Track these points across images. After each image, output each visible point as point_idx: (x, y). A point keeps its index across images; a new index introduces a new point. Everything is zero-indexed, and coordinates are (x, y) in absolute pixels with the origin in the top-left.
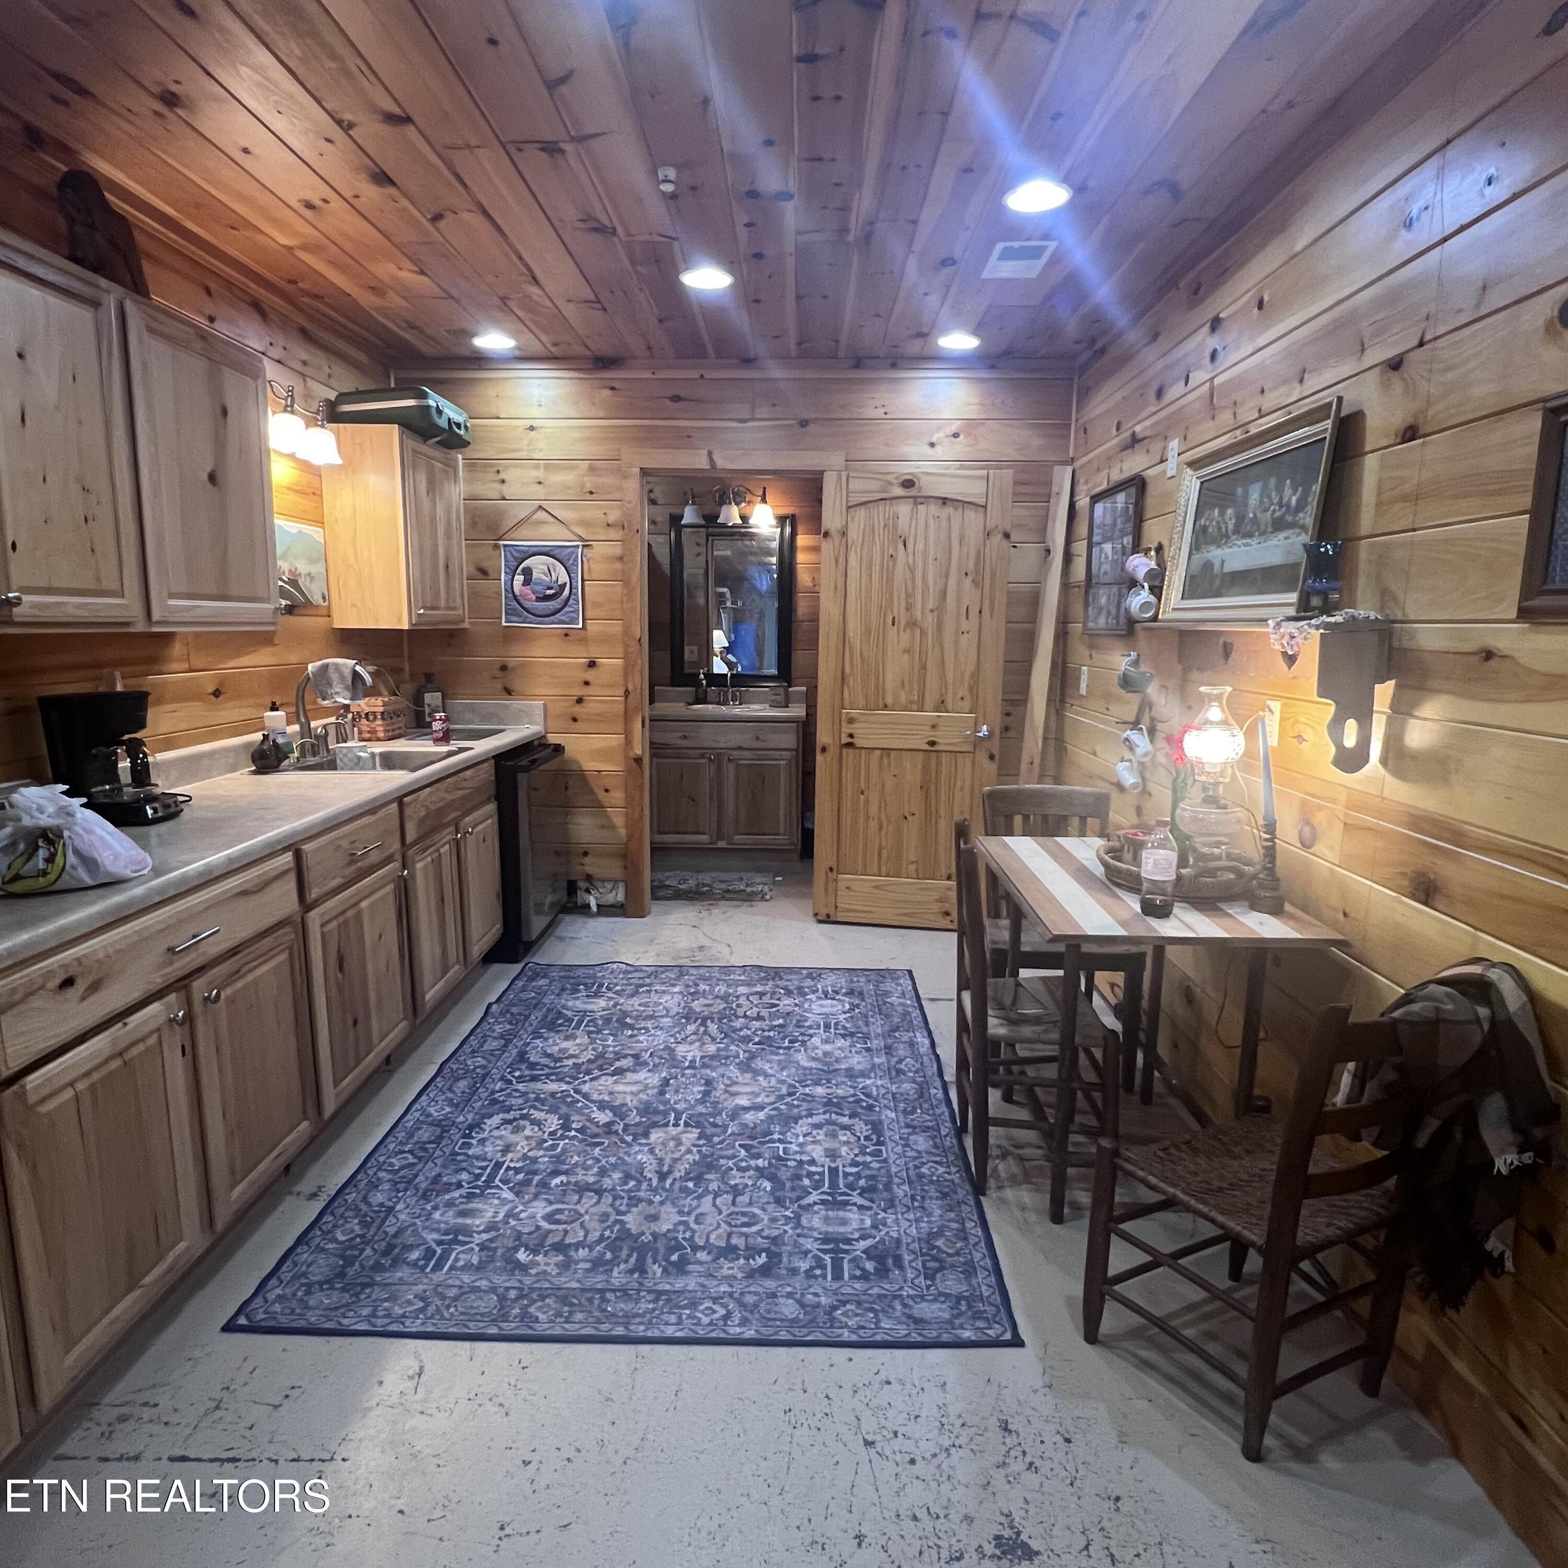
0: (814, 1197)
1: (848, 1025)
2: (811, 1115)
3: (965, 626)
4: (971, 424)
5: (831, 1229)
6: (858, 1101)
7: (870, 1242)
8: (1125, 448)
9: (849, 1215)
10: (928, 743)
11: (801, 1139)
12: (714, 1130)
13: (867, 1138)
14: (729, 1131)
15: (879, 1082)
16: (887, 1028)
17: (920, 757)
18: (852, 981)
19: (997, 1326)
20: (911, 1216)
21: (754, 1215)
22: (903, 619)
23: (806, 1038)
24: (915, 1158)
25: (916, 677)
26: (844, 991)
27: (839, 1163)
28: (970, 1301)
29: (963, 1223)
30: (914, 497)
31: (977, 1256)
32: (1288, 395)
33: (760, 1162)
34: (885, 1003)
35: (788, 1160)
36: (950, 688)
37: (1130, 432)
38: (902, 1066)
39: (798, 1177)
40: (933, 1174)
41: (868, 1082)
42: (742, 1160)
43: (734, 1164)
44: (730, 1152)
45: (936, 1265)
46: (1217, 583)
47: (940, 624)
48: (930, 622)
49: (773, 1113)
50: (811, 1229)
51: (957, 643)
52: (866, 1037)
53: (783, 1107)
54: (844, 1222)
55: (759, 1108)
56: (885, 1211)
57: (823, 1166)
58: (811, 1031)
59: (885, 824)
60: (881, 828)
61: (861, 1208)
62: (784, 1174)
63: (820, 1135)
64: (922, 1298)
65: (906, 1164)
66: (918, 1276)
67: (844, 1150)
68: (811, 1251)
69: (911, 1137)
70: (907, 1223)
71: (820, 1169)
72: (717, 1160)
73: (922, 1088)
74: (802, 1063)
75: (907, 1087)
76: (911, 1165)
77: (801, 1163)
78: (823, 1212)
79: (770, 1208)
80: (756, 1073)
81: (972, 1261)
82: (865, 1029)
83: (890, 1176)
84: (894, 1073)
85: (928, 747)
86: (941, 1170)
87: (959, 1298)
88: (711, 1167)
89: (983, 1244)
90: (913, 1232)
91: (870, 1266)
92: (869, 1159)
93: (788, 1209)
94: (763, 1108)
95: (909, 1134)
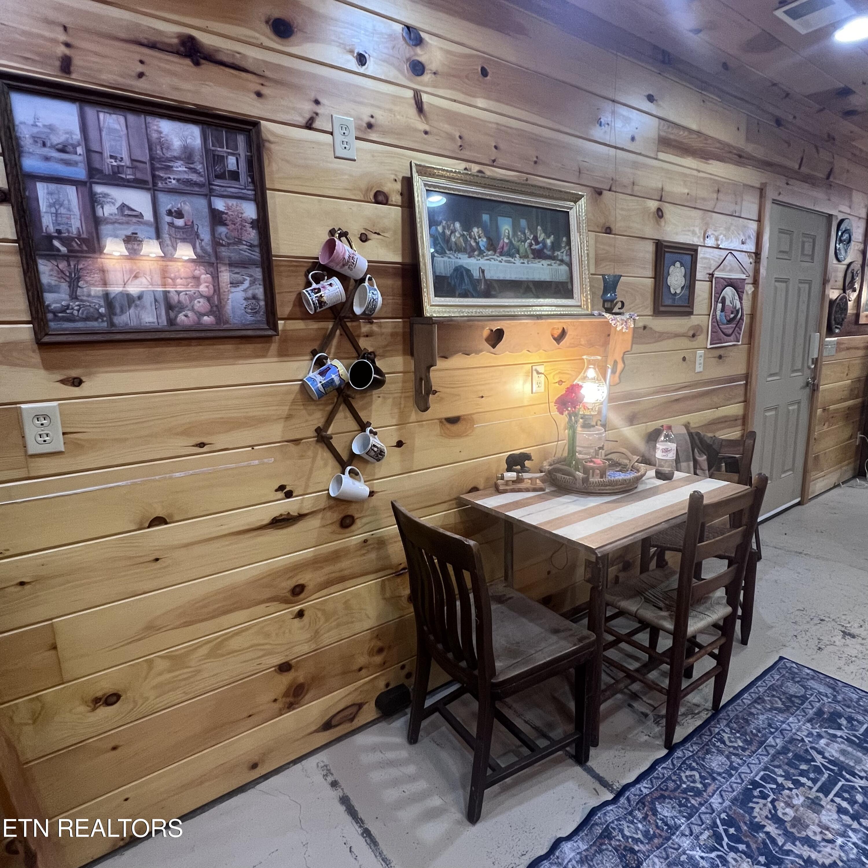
0: (860, 783)
2: (808, 861)
5: (860, 754)
6: (735, 839)
7: (832, 731)
9: (836, 754)
11: (839, 841)
15: (686, 843)
20: (784, 726)
24: (737, 755)
27: (813, 794)
45: (794, 699)
54: (844, 752)
57: (832, 801)
61: (821, 753)
63: (812, 832)
64: (819, 693)
65: (750, 756)
66: (813, 701)
70: (792, 725)
71: (838, 800)
77: (856, 817)
78: (859, 767)
81: (768, 690)
83: (775, 757)
86: (726, 736)
90: (792, 719)
91: (843, 722)
92: (780, 780)
95: (719, 774)
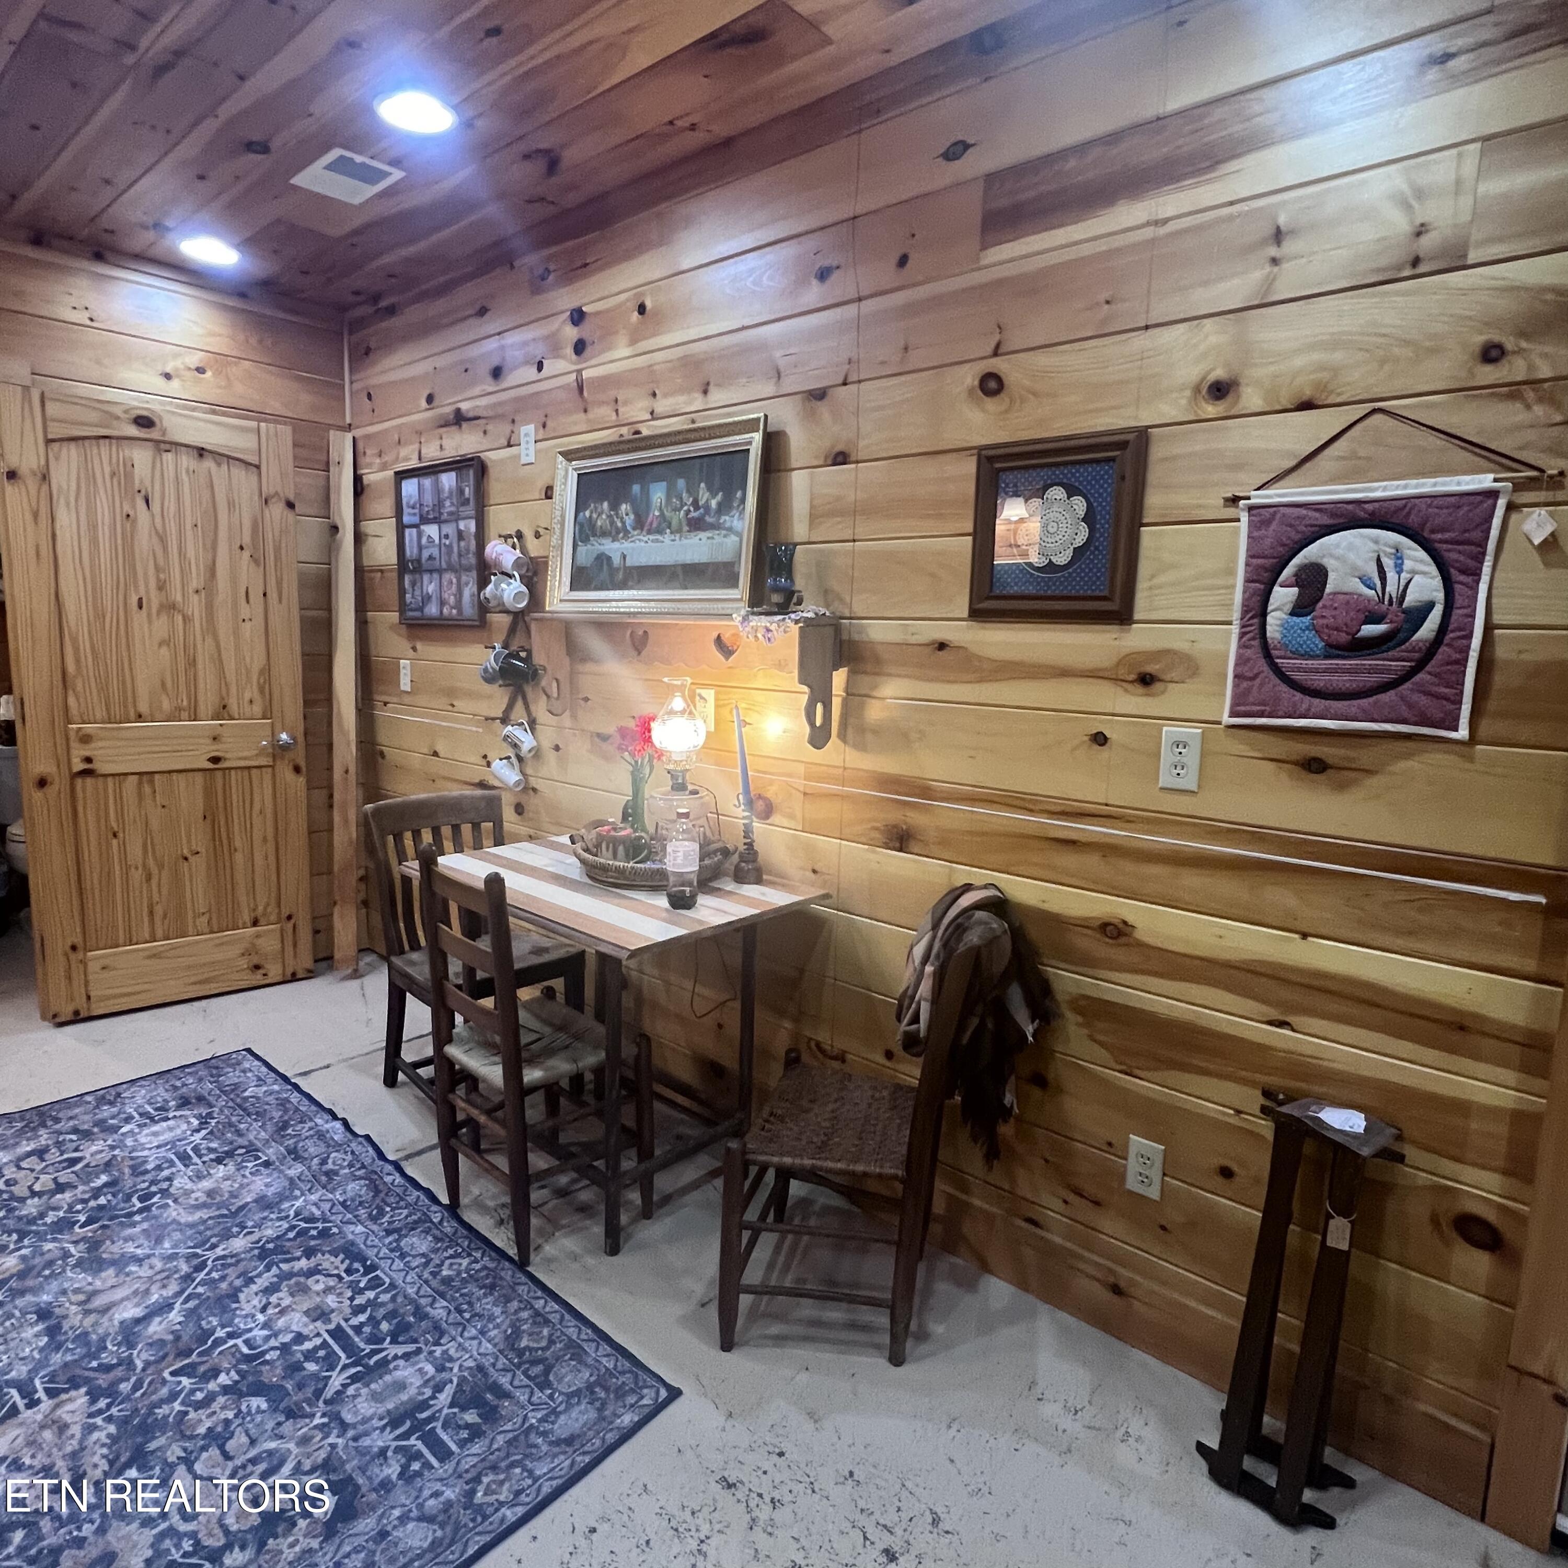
0: (336, 1380)
1: (214, 1145)
2: (251, 1281)
3: (245, 611)
4: (220, 360)
5: (390, 1406)
6: (303, 1233)
7: (449, 1390)
8: (446, 425)
9: (398, 1374)
10: (209, 760)
11: (261, 1318)
12: (111, 1376)
13: (349, 1271)
14: (139, 1364)
15: (313, 1198)
16: (270, 1127)
17: (199, 778)
18: (175, 1088)
19: (645, 1391)
20: (474, 1332)
21: (270, 1453)
22: (155, 599)
23: (165, 1185)
24: (426, 1264)
25: (182, 679)
26: (172, 1103)
27: (336, 1319)
28: (600, 1382)
29: (532, 1307)
30: (157, 442)
31: (572, 1332)
32: (690, 403)
33: (223, 1379)
34: (246, 1099)
35: (263, 1353)
36: (233, 690)
37: (453, 407)
38: (330, 1166)
39: (297, 1367)
40: (459, 1273)
41: (298, 1203)
42: (192, 1392)
43: (183, 1403)
44: (164, 1392)
45: (540, 1367)
46: (620, 576)
47: (210, 607)
48: (195, 606)
49: (191, 1304)
50: (365, 1420)
51: (236, 633)
52: (252, 1150)
53: (200, 1290)
54: (401, 1386)
55: (165, 1307)
56: (437, 1343)
57: (318, 1335)
58: (166, 1173)
59: (155, 871)
60: (149, 878)
61: (406, 1356)
62: (272, 1376)
63: (283, 1297)
64: (555, 1412)
65: (420, 1277)
66: (532, 1393)
67: (331, 1301)
68: (388, 1447)
69: (402, 1244)
70: (475, 1342)
71: (318, 1341)
72: (150, 1412)
73: (370, 1180)
74: (183, 1221)
75: (354, 1188)
76: (426, 1275)
77: (285, 1349)
78: (364, 1391)
79: (288, 1427)
80: (120, 1263)
81: (570, 1339)
82: (241, 1141)
83: (412, 1301)
84: (324, 1179)
85: (211, 766)
86: (465, 1262)
87: (590, 1388)
88: (149, 1428)
89: (567, 1317)
90: (487, 1347)
91: (471, 1417)
92: (371, 1294)
93: (313, 1416)
94: (170, 1306)
95: (397, 1241)
